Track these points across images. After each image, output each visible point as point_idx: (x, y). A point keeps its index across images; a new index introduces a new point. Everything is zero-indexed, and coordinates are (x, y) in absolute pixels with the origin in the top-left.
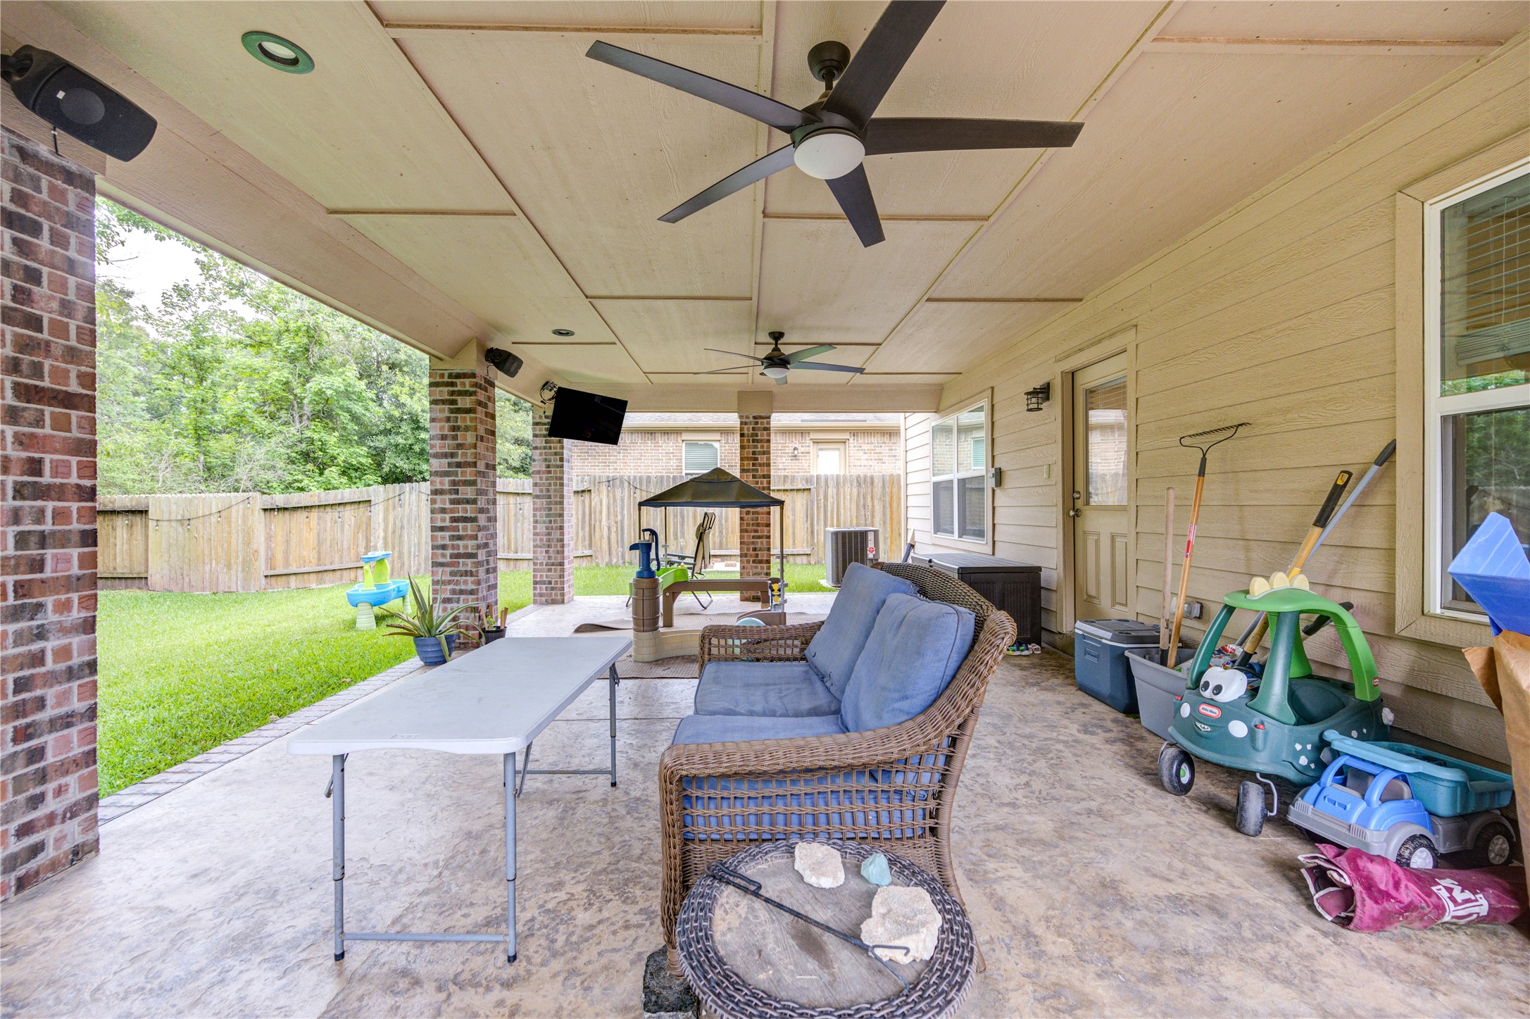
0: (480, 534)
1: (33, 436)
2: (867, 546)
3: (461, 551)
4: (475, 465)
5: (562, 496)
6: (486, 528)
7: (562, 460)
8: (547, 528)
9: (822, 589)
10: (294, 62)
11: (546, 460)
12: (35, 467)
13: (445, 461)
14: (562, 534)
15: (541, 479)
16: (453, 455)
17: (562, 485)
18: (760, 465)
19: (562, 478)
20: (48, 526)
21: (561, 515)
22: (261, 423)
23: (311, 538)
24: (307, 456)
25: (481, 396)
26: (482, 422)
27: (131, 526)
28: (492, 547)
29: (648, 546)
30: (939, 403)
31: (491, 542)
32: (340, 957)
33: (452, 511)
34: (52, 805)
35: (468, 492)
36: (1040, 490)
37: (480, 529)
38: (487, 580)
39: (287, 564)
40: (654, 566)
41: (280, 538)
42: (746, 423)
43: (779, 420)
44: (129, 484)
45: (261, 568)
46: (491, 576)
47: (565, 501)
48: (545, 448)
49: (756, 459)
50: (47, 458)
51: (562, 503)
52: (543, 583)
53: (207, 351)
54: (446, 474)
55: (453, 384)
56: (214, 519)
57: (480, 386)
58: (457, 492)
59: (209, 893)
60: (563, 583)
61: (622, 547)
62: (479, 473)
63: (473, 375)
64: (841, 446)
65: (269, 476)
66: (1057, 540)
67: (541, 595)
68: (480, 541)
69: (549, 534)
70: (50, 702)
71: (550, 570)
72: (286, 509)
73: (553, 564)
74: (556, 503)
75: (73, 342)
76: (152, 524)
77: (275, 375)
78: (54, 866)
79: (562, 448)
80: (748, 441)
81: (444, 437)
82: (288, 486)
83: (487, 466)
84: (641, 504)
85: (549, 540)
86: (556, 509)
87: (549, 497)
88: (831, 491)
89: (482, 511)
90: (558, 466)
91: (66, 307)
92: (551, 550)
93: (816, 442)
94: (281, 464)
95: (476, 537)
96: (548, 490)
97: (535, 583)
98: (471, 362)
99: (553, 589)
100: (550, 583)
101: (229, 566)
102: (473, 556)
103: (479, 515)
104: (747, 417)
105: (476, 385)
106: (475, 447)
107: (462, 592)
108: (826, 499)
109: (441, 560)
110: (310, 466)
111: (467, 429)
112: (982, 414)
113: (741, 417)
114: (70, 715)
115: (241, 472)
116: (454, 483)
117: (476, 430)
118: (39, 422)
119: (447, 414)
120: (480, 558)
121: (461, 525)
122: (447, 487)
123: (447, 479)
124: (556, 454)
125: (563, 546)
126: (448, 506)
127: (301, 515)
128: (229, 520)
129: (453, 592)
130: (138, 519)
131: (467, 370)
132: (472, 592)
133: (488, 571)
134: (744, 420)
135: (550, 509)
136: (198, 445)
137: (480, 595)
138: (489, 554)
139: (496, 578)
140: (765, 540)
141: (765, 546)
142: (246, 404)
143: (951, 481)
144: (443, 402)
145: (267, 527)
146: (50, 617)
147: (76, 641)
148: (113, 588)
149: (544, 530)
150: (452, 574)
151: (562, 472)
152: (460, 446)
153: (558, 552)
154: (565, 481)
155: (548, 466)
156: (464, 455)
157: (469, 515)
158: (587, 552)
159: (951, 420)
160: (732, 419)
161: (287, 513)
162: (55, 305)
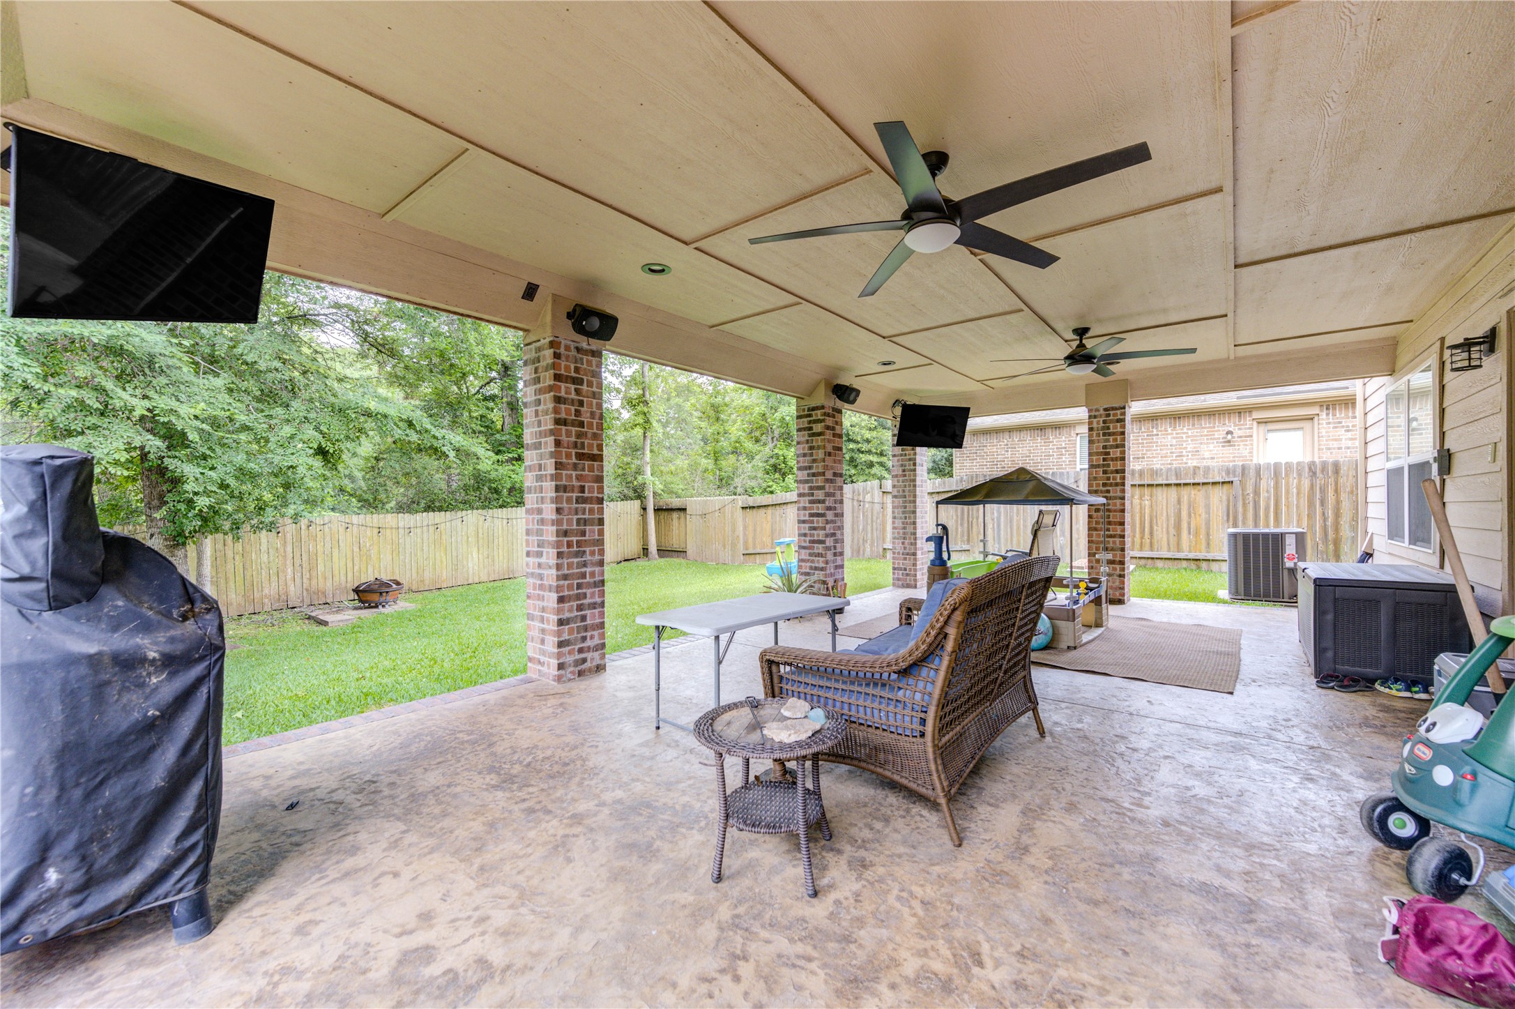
0: (828, 526)
1: (581, 475)
2: (1283, 551)
3: (816, 538)
4: (823, 474)
5: (915, 496)
6: (833, 522)
7: (915, 464)
8: (903, 523)
9: (1215, 600)
10: (663, 270)
11: (902, 465)
12: (582, 489)
13: (806, 472)
14: (915, 528)
15: (898, 481)
16: (810, 468)
17: (915, 486)
18: (1112, 459)
19: (914, 480)
20: (587, 516)
21: (914, 512)
22: (749, 445)
23: (767, 527)
24: (775, 468)
25: (830, 422)
26: (829, 441)
27: (679, 518)
28: (839, 536)
29: (941, 538)
30: (1394, 363)
31: (838, 532)
32: (658, 728)
33: (810, 508)
34: (589, 643)
35: (820, 495)
36: (1485, 479)
37: (827, 522)
38: (834, 561)
39: (754, 547)
40: (945, 556)
41: (751, 528)
42: (1095, 417)
43: (1136, 408)
44: (680, 491)
45: (741, 549)
46: (839, 558)
47: (918, 500)
48: (901, 455)
49: (1108, 453)
50: (587, 485)
51: (914, 502)
52: (900, 569)
53: (719, 399)
54: (806, 482)
55: (810, 416)
56: (717, 514)
57: (828, 415)
58: (812, 495)
59: (631, 694)
60: (915, 570)
61: (999, 543)
62: (827, 481)
63: (823, 407)
64: (1307, 425)
65: (753, 483)
66: (1503, 550)
67: (898, 579)
68: (828, 531)
69: (904, 528)
70: (588, 596)
71: (905, 559)
72: (754, 507)
73: (908, 554)
74: (910, 502)
75: (595, 431)
76: (688, 517)
77: (757, 410)
78: (590, 670)
79: (915, 454)
80: (1098, 435)
81: (805, 455)
82: (764, 491)
83: (835, 474)
84: (938, 503)
85: (904, 533)
86: (910, 507)
87: (905, 497)
88: (1266, 484)
89: (829, 508)
90: (911, 470)
91: (593, 415)
92: (906, 541)
93: (1261, 422)
94: (760, 474)
95: (824, 529)
96: (904, 491)
97: (894, 569)
98: (822, 398)
99: (907, 575)
100: (905, 569)
101: (724, 546)
102: (822, 542)
103: (827, 512)
104: (1097, 410)
105: (825, 414)
106: (824, 460)
107: (816, 568)
108: (1257, 492)
109: (804, 544)
110: (777, 475)
111: (819, 448)
112: (1429, 374)
113: (1090, 411)
114: (595, 603)
115: (737, 481)
116: (811, 488)
117: (824, 447)
118: (583, 469)
119: (807, 438)
120: (828, 544)
121: (815, 519)
122: (806, 491)
123: (807, 485)
124: (910, 460)
125: (915, 539)
126: (807, 505)
127: (762, 511)
128: (724, 513)
129: (811, 568)
130: (682, 514)
131: (819, 404)
132: (822, 569)
133: (835, 554)
134: (1093, 414)
135: (905, 507)
136: (716, 464)
137: (828, 572)
138: (836, 541)
139: (843, 560)
140: (1118, 540)
141: (1118, 545)
142: (740, 433)
143: (1402, 468)
144: (804, 429)
145: (744, 519)
146: (588, 557)
147: (597, 569)
148: (672, 557)
149: (901, 525)
150: (810, 555)
151: (915, 475)
152: (814, 461)
153: (911, 544)
154: (918, 483)
155: (904, 471)
156: (817, 467)
157: (820, 511)
158: (965, 547)
159: (1401, 384)
160: (1081, 413)
161: (755, 510)
162: (588, 415)
